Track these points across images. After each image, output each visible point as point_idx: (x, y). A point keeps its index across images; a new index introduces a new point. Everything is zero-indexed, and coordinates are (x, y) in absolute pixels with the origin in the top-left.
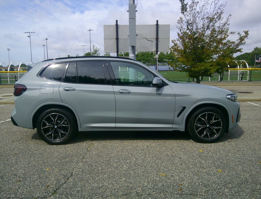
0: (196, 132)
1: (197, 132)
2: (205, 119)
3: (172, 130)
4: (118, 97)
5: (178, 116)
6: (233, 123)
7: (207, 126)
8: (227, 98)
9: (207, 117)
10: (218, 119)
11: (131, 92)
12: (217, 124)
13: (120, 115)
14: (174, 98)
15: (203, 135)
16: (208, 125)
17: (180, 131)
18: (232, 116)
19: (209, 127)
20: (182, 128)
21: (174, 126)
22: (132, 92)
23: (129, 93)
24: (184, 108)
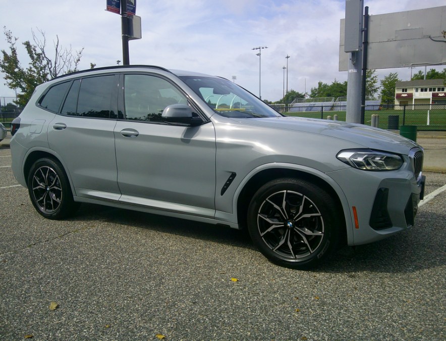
0: (262, 235)
1: (264, 236)
2: (281, 206)
3: (215, 222)
4: (121, 143)
5: (222, 193)
6: (357, 227)
7: (289, 225)
8: (339, 159)
9: (284, 203)
10: (313, 210)
11: (140, 133)
12: (312, 224)
13: (126, 178)
14: (213, 150)
15: (277, 245)
16: (291, 223)
17: (231, 227)
18: (354, 208)
19: (292, 229)
20: (232, 220)
21: (218, 214)
22: (141, 135)
23: (137, 135)
24: (233, 175)
